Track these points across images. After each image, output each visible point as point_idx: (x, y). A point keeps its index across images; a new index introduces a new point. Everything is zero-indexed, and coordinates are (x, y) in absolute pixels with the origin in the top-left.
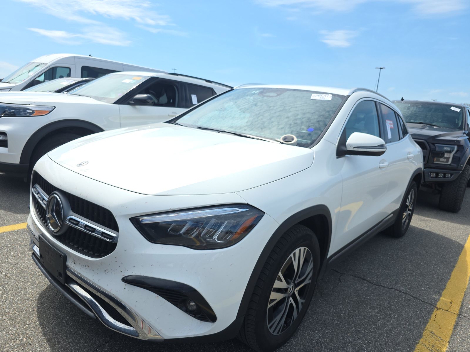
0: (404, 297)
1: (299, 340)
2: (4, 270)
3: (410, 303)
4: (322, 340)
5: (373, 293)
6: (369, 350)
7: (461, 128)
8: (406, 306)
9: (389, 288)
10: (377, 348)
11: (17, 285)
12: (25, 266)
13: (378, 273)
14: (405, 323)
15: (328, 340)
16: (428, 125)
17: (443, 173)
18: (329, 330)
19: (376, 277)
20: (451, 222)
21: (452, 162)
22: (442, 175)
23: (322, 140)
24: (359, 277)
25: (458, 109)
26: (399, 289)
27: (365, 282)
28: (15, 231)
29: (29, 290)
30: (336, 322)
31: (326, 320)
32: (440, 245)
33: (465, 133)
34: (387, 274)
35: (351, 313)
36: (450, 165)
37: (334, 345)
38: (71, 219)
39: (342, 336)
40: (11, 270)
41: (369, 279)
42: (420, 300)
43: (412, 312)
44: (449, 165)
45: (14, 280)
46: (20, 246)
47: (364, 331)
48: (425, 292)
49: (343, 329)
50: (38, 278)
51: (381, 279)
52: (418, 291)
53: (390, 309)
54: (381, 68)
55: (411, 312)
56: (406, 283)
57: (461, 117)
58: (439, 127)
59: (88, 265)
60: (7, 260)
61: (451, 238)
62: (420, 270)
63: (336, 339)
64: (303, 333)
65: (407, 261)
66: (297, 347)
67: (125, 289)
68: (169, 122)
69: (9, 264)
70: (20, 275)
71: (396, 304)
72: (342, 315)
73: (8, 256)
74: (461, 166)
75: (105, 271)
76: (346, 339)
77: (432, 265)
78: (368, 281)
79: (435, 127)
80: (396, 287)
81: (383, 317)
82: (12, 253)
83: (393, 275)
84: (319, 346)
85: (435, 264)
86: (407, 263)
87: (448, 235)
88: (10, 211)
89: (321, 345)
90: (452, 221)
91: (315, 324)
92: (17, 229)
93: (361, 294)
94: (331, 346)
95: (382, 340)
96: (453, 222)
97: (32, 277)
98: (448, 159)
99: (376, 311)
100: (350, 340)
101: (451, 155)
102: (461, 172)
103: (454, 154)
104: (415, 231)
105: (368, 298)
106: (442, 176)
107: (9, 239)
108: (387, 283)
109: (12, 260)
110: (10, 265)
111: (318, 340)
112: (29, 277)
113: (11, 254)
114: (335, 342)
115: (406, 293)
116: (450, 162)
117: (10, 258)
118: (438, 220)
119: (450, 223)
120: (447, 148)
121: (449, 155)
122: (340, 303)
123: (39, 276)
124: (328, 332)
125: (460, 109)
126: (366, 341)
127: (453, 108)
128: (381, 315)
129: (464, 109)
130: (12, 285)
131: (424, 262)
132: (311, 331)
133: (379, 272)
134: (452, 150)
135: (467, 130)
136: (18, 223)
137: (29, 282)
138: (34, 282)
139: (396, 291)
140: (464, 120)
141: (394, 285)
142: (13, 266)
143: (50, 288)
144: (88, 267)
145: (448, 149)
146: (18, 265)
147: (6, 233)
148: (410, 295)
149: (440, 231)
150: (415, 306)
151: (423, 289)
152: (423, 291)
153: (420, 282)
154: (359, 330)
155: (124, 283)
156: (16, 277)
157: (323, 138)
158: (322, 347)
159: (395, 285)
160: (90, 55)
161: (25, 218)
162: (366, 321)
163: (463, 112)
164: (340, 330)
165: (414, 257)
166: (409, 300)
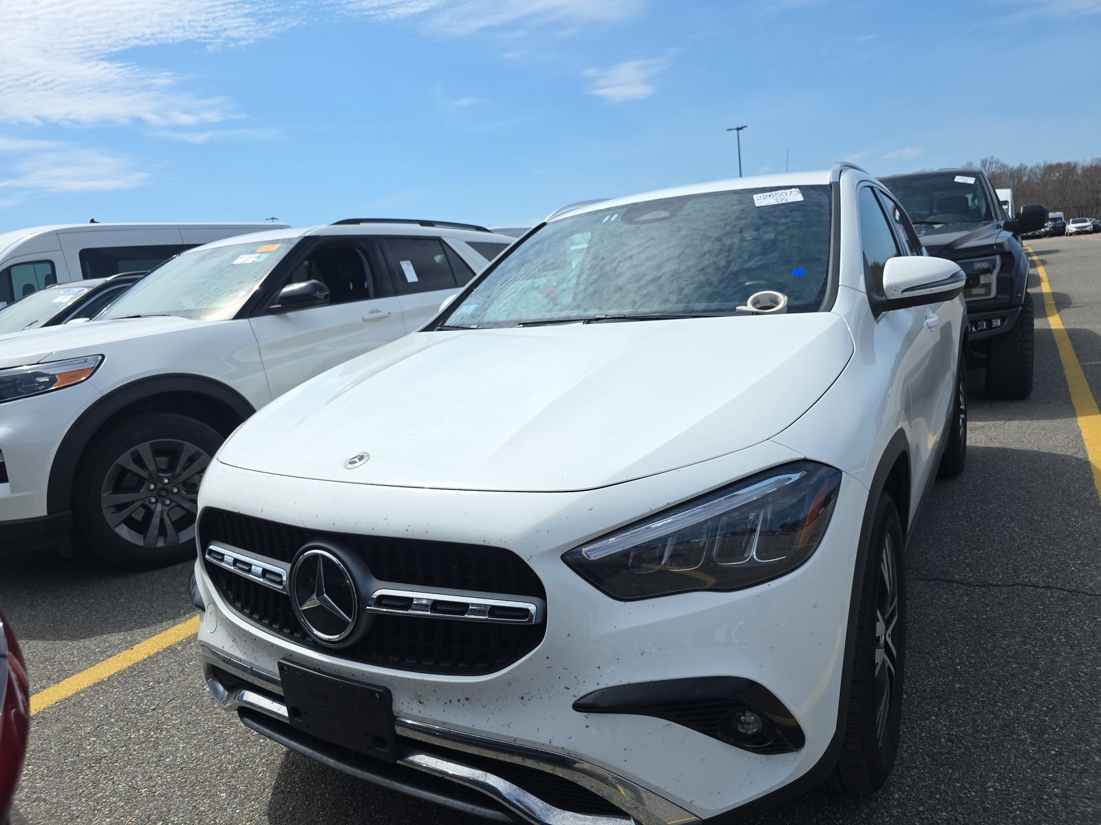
0: (1051, 597)
1: (910, 746)
2: (139, 783)
3: (1071, 605)
4: (956, 732)
5: (987, 605)
6: (1062, 726)
7: (988, 217)
8: (1067, 613)
9: (1010, 586)
10: (1074, 715)
11: (195, 807)
12: (185, 756)
13: (967, 561)
14: (1089, 649)
15: (969, 729)
16: (923, 226)
17: (986, 320)
18: (955, 708)
19: (968, 569)
20: (1030, 420)
21: (998, 291)
22: (985, 323)
23: (839, 288)
24: (935, 579)
25: (970, 178)
26: (1030, 581)
27: (955, 585)
28: (105, 682)
29: (234, 812)
30: (958, 686)
31: (934, 687)
32: (1044, 471)
33: (998, 227)
34: (985, 558)
35: (972, 658)
36: (995, 298)
37: (988, 736)
38: (382, 597)
39: (990, 712)
40: (158, 776)
41: (957, 577)
42: (1083, 593)
43: (1087, 622)
44: (993, 301)
45: (181, 799)
46: (142, 714)
47: (1025, 688)
48: (1081, 574)
49: (982, 697)
50: (238, 777)
51: (982, 571)
52: (1067, 575)
53: (1042, 629)
54: (738, 129)
55: (1085, 622)
56: (1034, 567)
57: (982, 194)
58: (946, 224)
59: (466, 697)
60: (131, 755)
61: (1054, 452)
62: (1041, 532)
63: (982, 722)
64: (910, 729)
65: (1005, 519)
66: (917, 763)
67: (587, 727)
68: (430, 328)
69: (142, 763)
70: (186, 782)
71: (1047, 614)
72: (959, 667)
73: (125, 746)
74: (1019, 295)
75: (522, 698)
76: (1002, 717)
77: (1058, 516)
78: (958, 582)
79: (937, 226)
80: (1021, 579)
81: (1039, 649)
82: (133, 736)
83: (999, 557)
84: (960, 748)
85: (1060, 513)
86: (1007, 525)
87: (1043, 447)
88: (60, 638)
89: (961, 743)
90: (1031, 417)
91: (919, 703)
92: (107, 676)
93: (965, 614)
94: (983, 739)
95: (1071, 696)
96: (1034, 419)
97: (219, 778)
98: (988, 286)
99: (1018, 640)
100: (1010, 716)
101: (993, 278)
102: (1020, 308)
103: (998, 274)
104: (975, 455)
105: (984, 616)
106: (985, 327)
107: (102, 706)
108: (998, 575)
109: (143, 754)
110: (144, 765)
111: (948, 734)
112: (213, 780)
113: (130, 738)
114: (986, 728)
115: (1048, 587)
116: (993, 294)
117: (135, 750)
118: (1003, 422)
119: (1029, 422)
120: (981, 264)
121: (990, 279)
122: (937, 644)
123: (235, 771)
124: (956, 713)
125: (972, 177)
126: (1044, 709)
127: (958, 179)
128: (1034, 646)
129: (980, 175)
130: (183, 812)
131: (1038, 513)
132: (921, 720)
133: (967, 558)
134: (991, 266)
135: (1000, 218)
136: (98, 661)
137: (221, 792)
138: (233, 790)
139: (1028, 588)
140: (989, 198)
141: (1015, 577)
142: (154, 765)
143: (282, 791)
144: (467, 702)
145: (985, 265)
146: (167, 760)
147: (83, 692)
148: (1058, 588)
149: (1023, 442)
150: (1084, 609)
151: (1073, 569)
152: (1075, 573)
153: (1059, 556)
154: (1014, 690)
155: (582, 715)
156: (181, 788)
157: (840, 284)
158: (966, 747)
159: (1018, 577)
160: (92, 221)
161: (107, 645)
162: (1014, 666)
163: (981, 182)
164: (978, 701)
165: (1011, 509)
166: (1065, 599)
